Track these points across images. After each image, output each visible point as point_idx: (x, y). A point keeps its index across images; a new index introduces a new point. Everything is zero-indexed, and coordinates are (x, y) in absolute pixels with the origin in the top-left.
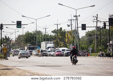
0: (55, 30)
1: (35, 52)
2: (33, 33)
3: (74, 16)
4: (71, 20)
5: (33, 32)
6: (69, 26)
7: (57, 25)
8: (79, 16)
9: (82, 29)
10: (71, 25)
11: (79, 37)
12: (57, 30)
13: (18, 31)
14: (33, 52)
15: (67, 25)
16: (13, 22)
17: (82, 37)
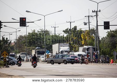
0: (67, 29)
1: (43, 57)
2: (38, 34)
3: (93, 12)
4: (89, 16)
5: (38, 32)
6: (85, 24)
7: (71, 22)
8: (100, 11)
9: (105, 29)
10: (89, 23)
11: (99, 38)
12: (69, 29)
13: (19, 31)
14: (40, 57)
15: (84, 23)
16: (14, 19)
17: (102, 39)
